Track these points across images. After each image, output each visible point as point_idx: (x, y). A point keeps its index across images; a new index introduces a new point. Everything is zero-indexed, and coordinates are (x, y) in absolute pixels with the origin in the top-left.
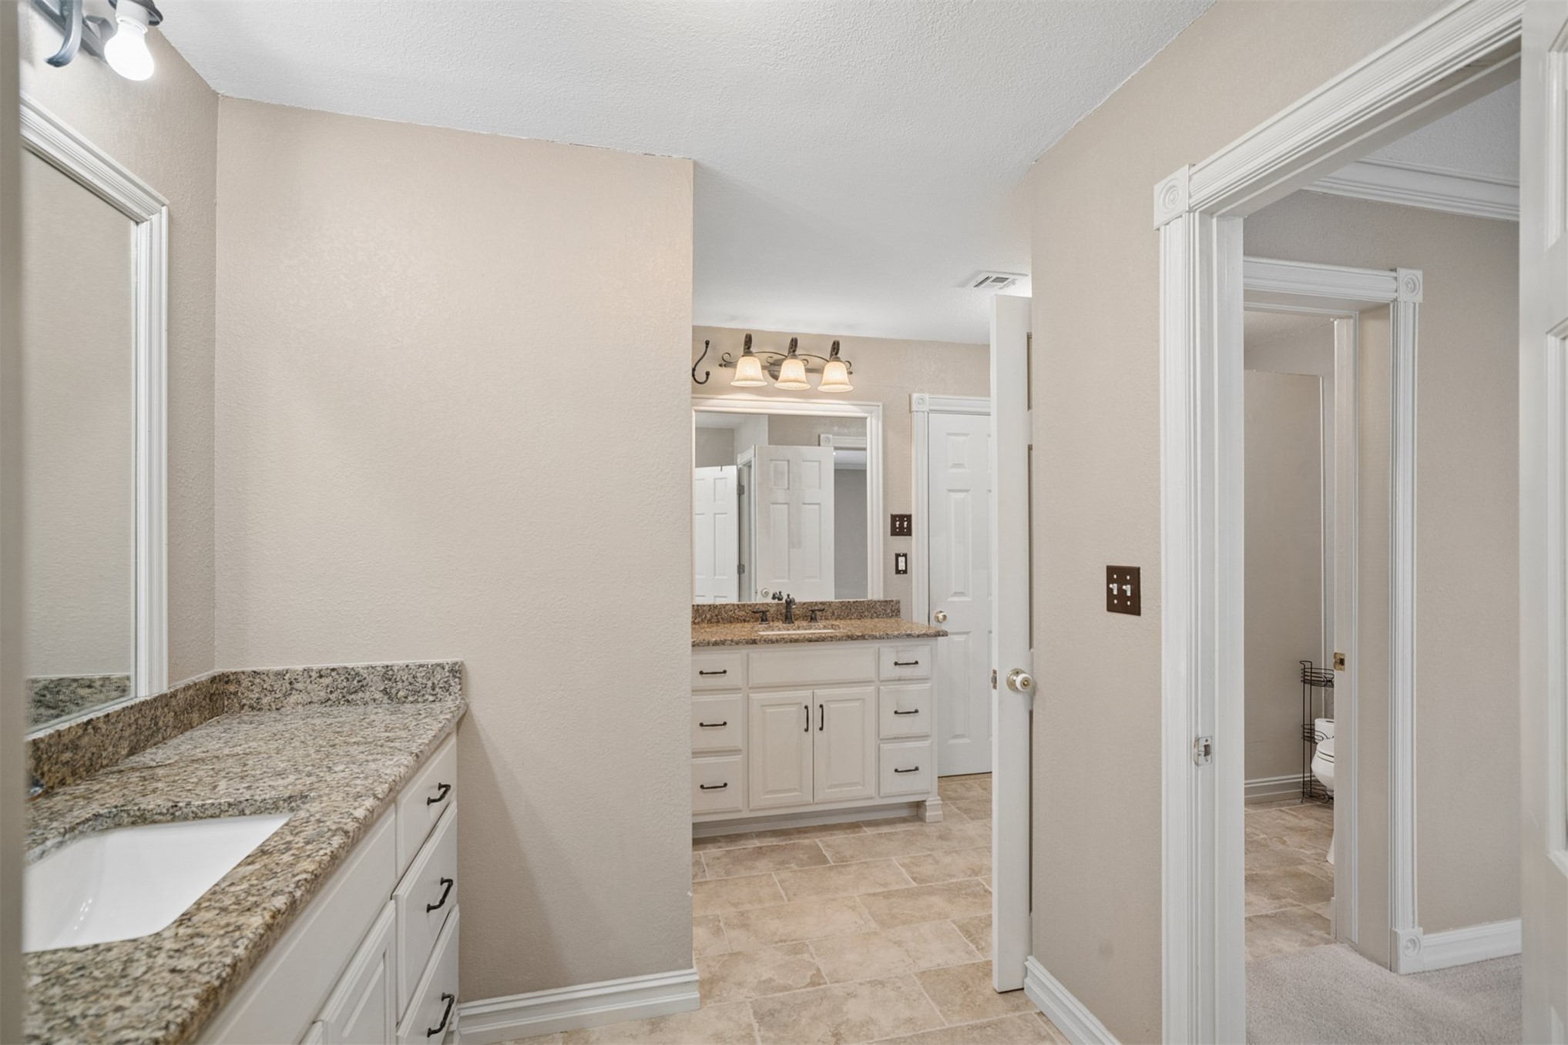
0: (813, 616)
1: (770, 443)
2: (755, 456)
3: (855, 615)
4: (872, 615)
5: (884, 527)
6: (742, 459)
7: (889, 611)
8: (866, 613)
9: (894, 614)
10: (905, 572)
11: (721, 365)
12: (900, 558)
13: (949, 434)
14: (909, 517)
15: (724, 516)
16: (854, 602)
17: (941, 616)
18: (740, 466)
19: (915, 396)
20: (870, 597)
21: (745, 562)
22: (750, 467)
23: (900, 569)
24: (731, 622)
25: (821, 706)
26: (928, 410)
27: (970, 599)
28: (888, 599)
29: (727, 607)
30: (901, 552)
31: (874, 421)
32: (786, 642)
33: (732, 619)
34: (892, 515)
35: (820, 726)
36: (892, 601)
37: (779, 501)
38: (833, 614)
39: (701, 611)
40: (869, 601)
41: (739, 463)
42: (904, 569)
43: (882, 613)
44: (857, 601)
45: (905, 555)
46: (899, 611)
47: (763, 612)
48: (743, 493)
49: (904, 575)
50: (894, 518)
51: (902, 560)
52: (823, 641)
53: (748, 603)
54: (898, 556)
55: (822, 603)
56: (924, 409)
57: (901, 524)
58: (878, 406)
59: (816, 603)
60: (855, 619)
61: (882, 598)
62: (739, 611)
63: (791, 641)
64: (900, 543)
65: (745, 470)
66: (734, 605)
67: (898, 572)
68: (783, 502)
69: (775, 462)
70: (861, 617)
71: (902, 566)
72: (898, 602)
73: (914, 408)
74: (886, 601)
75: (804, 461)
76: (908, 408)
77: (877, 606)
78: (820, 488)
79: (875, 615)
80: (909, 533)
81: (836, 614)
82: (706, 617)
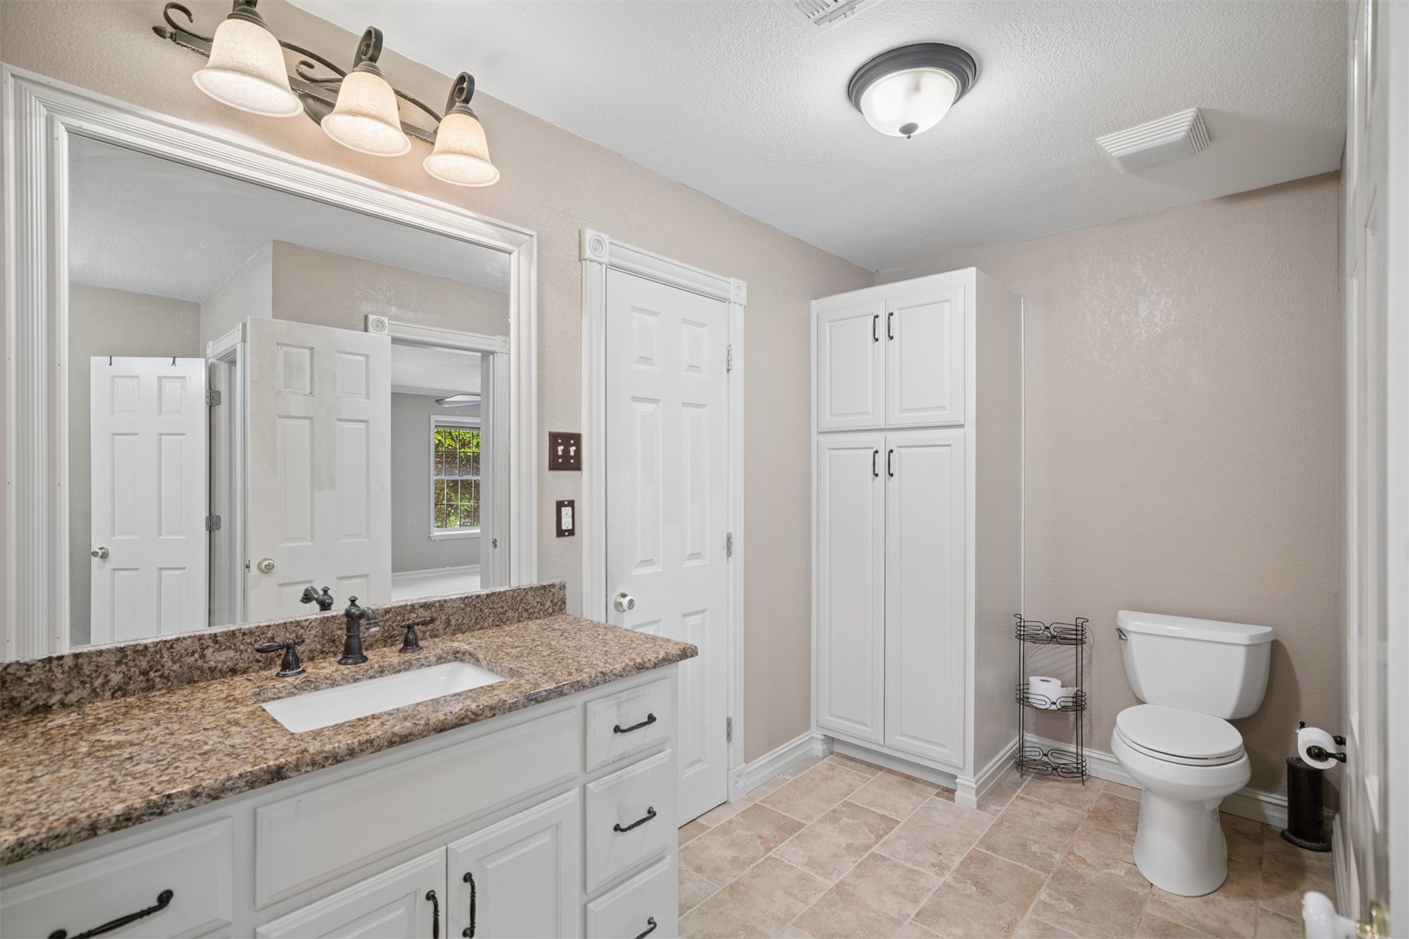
0: (411, 636)
1: (276, 315)
2: (244, 340)
3: (490, 620)
4: (520, 616)
5: (539, 455)
6: (214, 349)
7: (548, 604)
8: (510, 614)
9: (557, 609)
10: (571, 532)
11: (158, 31)
12: (563, 509)
13: (635, 309)
14: (577, 438)
15: (181, 437)
16: (488, 596)
17: (625, 601)
18: (211, 360)
19: (589, 234)
20: (514, 584)
21: (222, 511)
22: (233, 363)
23: (564, 527)
24: (191, 681)
25: (468, 878)
26: (607, 262)
27: (660, 570)
28: (546, 583)
29: (178, 647)
30: (566, 497)
31: (523, 261)
32: (380, 749)
33: (197, 673)
34: (550, 433)
35: (467, 924)
36: (553, 586)
37: (293, 414)
38: (448, 623)
39: (87, 670)
40: (514, 591)
41: (209, 351)
42: (570, 527)
43: (536, 610)
44: (493, 594)
45: (571, 504)
46: (564, 603)
47: (288, 647)
48: (219, 403)
49: (570, 538)
50: (555, 438)
51: (566, 511)
52: (473, 721)
53: (246, 626)
54: (560, 505)
55: (426, 606)
56: (601, 260)
57: (566, 451)
58: (532, 236)
59: (413, 606)
60: (490, 627)
61: (535, 582)
62: (218, 650)
63: (391, 744)
64: (563, 485)
65: (223, 369)
66: (201, 638)
67: (560, 533)
68: (302, 415)
69: (284, 348)
70: (500, 622)
71: (566, 524)
72: (563, 587)
73: (588, 253)
74: (544, 587)
75: (339, 352)
76: (576, 253)
77: (529, 597)
78: (368, 396)
79: (525, 615)
80: (577, 466)
81: (453, 622)
82: (107, 682)
